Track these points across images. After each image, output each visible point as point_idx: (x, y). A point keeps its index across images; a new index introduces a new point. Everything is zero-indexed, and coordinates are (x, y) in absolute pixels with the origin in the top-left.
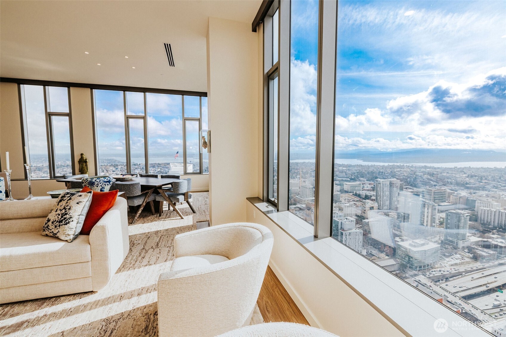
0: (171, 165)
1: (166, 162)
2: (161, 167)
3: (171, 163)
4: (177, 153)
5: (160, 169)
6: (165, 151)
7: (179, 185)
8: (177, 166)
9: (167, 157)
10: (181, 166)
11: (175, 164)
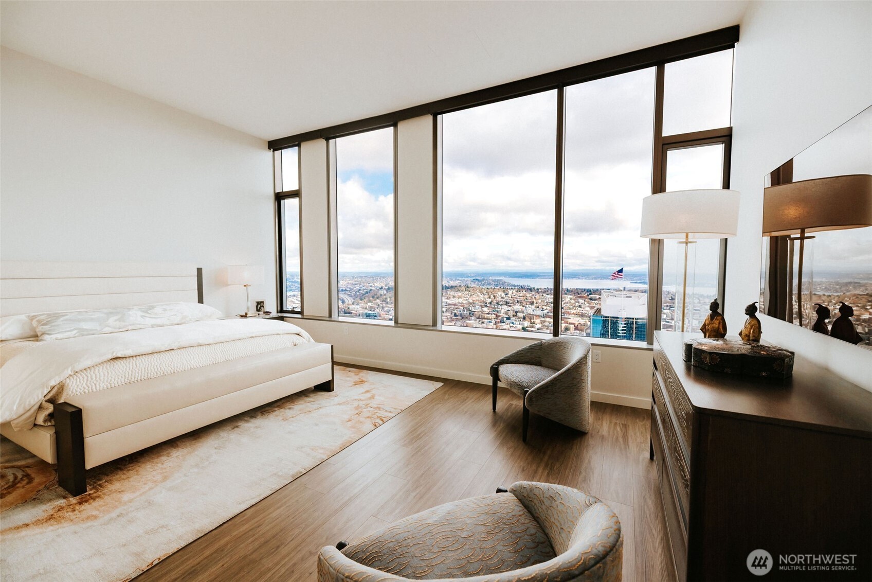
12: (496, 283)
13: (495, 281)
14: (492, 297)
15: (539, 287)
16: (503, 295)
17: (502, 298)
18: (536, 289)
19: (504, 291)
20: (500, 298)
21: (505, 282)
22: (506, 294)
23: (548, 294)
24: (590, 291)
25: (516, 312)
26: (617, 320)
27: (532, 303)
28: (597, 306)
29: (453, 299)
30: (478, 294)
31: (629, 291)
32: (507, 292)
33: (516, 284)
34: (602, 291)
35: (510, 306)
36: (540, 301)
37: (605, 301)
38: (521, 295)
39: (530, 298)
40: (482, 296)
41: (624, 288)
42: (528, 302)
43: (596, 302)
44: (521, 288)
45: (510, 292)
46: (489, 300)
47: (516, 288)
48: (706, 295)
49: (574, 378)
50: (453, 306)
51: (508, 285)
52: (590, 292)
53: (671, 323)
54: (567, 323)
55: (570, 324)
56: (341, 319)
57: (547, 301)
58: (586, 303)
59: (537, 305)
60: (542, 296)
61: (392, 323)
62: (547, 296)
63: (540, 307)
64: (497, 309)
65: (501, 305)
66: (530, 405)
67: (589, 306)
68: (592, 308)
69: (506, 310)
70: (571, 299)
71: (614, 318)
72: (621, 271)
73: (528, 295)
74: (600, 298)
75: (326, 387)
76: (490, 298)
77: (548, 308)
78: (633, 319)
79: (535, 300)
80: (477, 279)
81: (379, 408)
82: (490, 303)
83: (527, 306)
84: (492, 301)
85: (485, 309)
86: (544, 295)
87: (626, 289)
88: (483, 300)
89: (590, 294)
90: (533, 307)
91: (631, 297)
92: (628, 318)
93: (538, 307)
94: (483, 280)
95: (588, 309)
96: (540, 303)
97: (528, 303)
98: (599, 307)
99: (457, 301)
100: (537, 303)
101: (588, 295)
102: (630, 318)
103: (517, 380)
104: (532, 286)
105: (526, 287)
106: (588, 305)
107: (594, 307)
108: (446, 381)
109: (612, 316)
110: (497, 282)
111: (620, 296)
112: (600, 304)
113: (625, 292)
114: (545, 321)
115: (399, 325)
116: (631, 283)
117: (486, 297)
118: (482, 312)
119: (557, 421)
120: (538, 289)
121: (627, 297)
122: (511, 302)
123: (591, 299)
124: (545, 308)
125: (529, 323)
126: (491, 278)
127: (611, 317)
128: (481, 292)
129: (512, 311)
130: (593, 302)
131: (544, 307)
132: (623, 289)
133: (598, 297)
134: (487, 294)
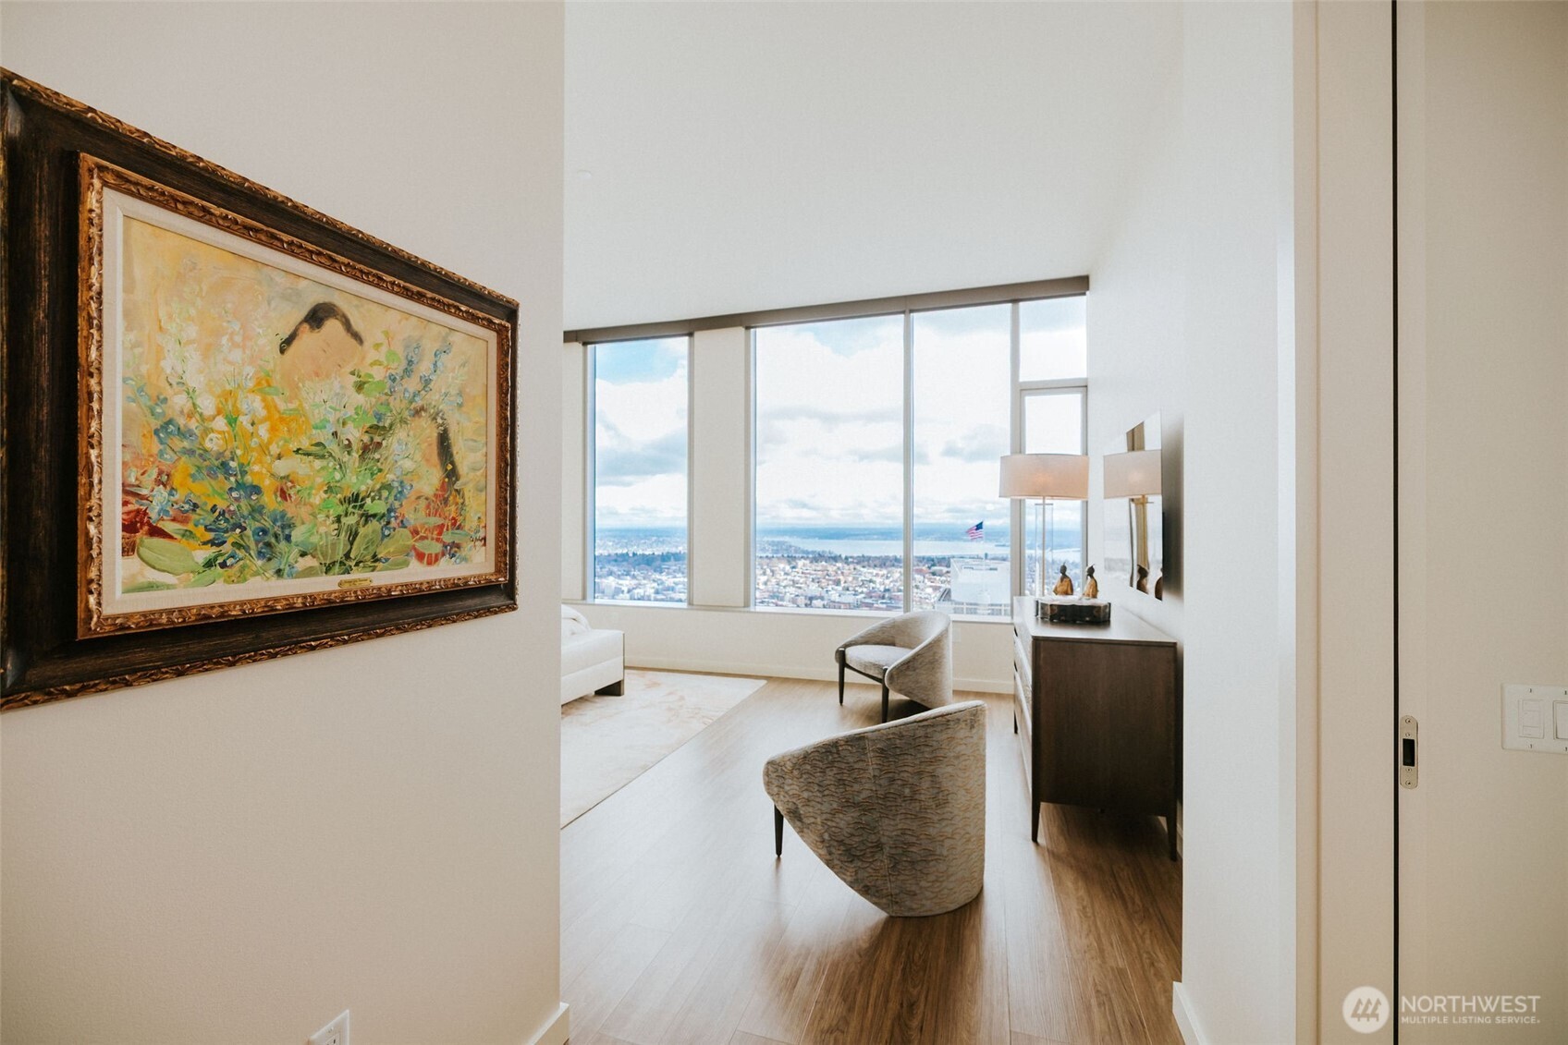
12: (775, 548)
13: (773, 544)
14: (768, 571)
15: (849, 555)
16: (788, 568)
17: (786, 574)
18: (843, 556)
19: (789, 563)
20: (782, 573)
21: (790, 546)
22: (794, 567)
23: (864, 567)
24: (933, 560)
25: (811, 599)
26: (975, 609)
27: (837, 583)
28: (943, 585)
31: (993, 559)
32: (794, 564)
33: (810, 550)
34: (952, 560)
35: (800, 588)
36: (850, 579)
37: (957, 576)
38: (818, 568)
41: (986, 555)
43: (943, 578)
44: (818, 557)
45: (800, 563)
47: (811, 556)
49: (934, 653)
51: (796, 551)
52: (932, 562)
56: (597, 601)
57: (864, 578)
58: (926, 580)
59: (846, 585)
60: (855, 569)
61: (684, 605)
62: (862, 569)
63: (850, 589)
65: (785, 587)
66: (891, 683)
67: (931, 586)
68: (935, 589)
69: (793, 596)
71: (971, 604)
72: (979, 527)
73: (831, 569)
74: (948, 572)
75: (614, 690)
76: (764, 574)
77: (865, 590)
78: (1001, 605)
79: (841, 577)
81: (700, 709)
82: (765, 584)
83: (830, 588)
84: (768, 580)
86: (858, 567)
87: (989, 557)
89: (934, 565)
90: (840, 588)
91: (996, 569)
92: (992, 605)
93: (848, 590)
95: (929, 590)
96: (851, 582)
97: (830, 582)
98: (948, 586)
100: (845, 582)
101: (929, 568)
102: (996, 605)
103: (872, 660)
104: (837, 552)
105: (827, 555)
106: (929, 584)
107: (940, 587)
108: (768, 678)
109: (968, 601)
110: (777, 545)
111: (980, 567)
112: (949, 582)
113: (988, 561)
115: (694, 607)
116: (997, 546)
119: (919, 701)
121: (991, 569)
122: (802, 580)
123: (934, 574)
124: (860, 590)
127: (967, 604)
129: (803, 598)
130: (938, 578)
131: (857, 589)
132: (983, 556)
133: (945, 569)
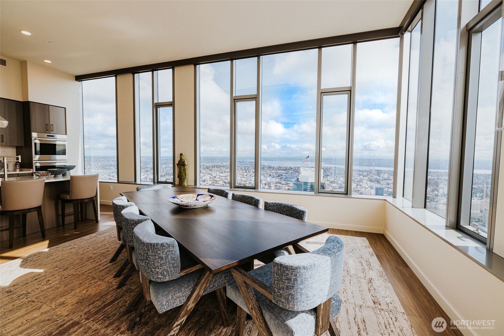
0: (301, 169)
1: (297, 166)
2: (292, 170)
3: (302, 167)
4: (308, 157)
5: (291, 172)
6: (296, 156)
7: (296, 280)
8: (307, 170)
9: (298, 161)
10: (311, 170)
11: (305, 168)
29: (224, 173)
30: (239, 170)
39: (269, 172)
40: (241, 171)
42: (268, 174)
46: (246, 174)
48: (361, 170)
50: (224, 178)
53: (343, 185)
54: (289, 187)
55: (290, 187)
64: (250, 179)
70: (292, 173)
80: (239, 161)
85: (243, 179)
88: (242, 174)
94: (243, 162)
99: (227, 174)
114: (276, 186)
117: (244, 172)
118: (242, 180)
120: (274, 167)
125: (268, 187)
126: (248, 161)
128: (241, 169)
134: (244, 170)
